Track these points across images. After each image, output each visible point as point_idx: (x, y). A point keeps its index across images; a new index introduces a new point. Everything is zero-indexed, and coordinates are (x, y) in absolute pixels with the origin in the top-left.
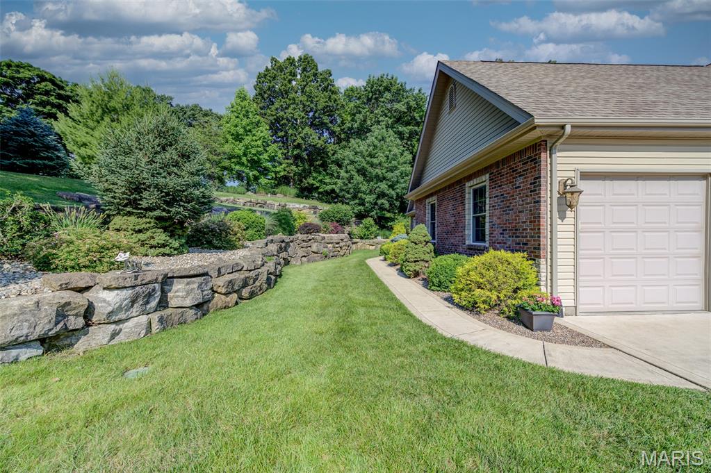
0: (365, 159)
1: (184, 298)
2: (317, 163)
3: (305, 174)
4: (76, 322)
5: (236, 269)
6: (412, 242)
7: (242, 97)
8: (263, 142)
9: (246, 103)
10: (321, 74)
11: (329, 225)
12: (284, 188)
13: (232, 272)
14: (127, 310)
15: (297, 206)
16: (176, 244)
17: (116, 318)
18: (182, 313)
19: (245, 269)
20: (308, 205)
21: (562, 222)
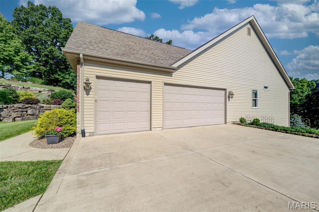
3: (53, 72)
10: (64, 20)
11: (53, 100)
12: (34, 79)
20: (47, 89)
21: (88, 96)
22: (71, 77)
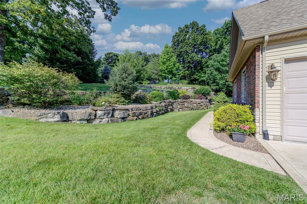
0: (219, 63)
1: (118, 115)
2: (198, 68)
3: (193, 74)
4: (93, 117)
5: (138, 109)
6: (217, 102)
7: (167, 47)
8: (174, 63)
9: (168, 49)
10: (200, 28)
11: (197, 96)
12: (183, 81)
13: (137, 110)
14: (103, 116)
15: (186, 88)
16: (127, 101)
17: (101, 118)
18: (117, 120)
19: (142, 109)
20: (191, 87)
21: (271, 88)
22: (207, 75)
